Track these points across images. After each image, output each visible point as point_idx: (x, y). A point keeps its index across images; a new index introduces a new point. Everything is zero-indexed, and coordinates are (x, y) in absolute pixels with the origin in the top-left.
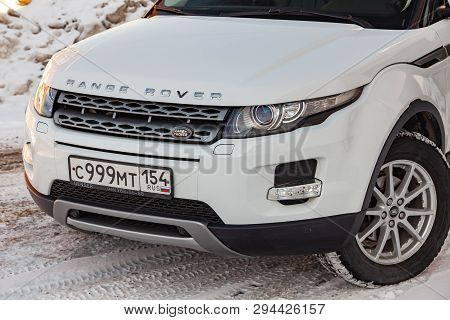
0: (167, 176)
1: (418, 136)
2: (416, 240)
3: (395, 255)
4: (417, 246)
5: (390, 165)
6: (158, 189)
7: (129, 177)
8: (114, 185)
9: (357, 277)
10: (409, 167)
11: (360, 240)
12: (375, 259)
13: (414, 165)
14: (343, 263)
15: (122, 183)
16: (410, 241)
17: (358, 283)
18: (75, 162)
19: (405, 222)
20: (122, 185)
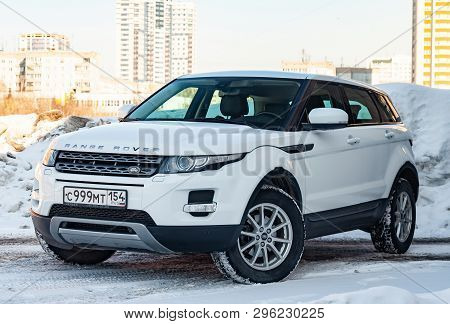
0: (124, 195)
1: (281, 190)
2: (279, 258)
3: (265, 266)
4: (280, 262)
5: (262, 206)
6: (118, 203)
7: (100, 197)
8: (91, 202)
9: (239, 273)
10: (274, 209)
11: (241, 251)
12: (251, 265)
13: (278, 208)
14: (231, 263)
15: (96, 201)
16: (275, 259)
17: (239, 279)
18: (67, 190)
19: (271, 244)
20: (96, 203)
